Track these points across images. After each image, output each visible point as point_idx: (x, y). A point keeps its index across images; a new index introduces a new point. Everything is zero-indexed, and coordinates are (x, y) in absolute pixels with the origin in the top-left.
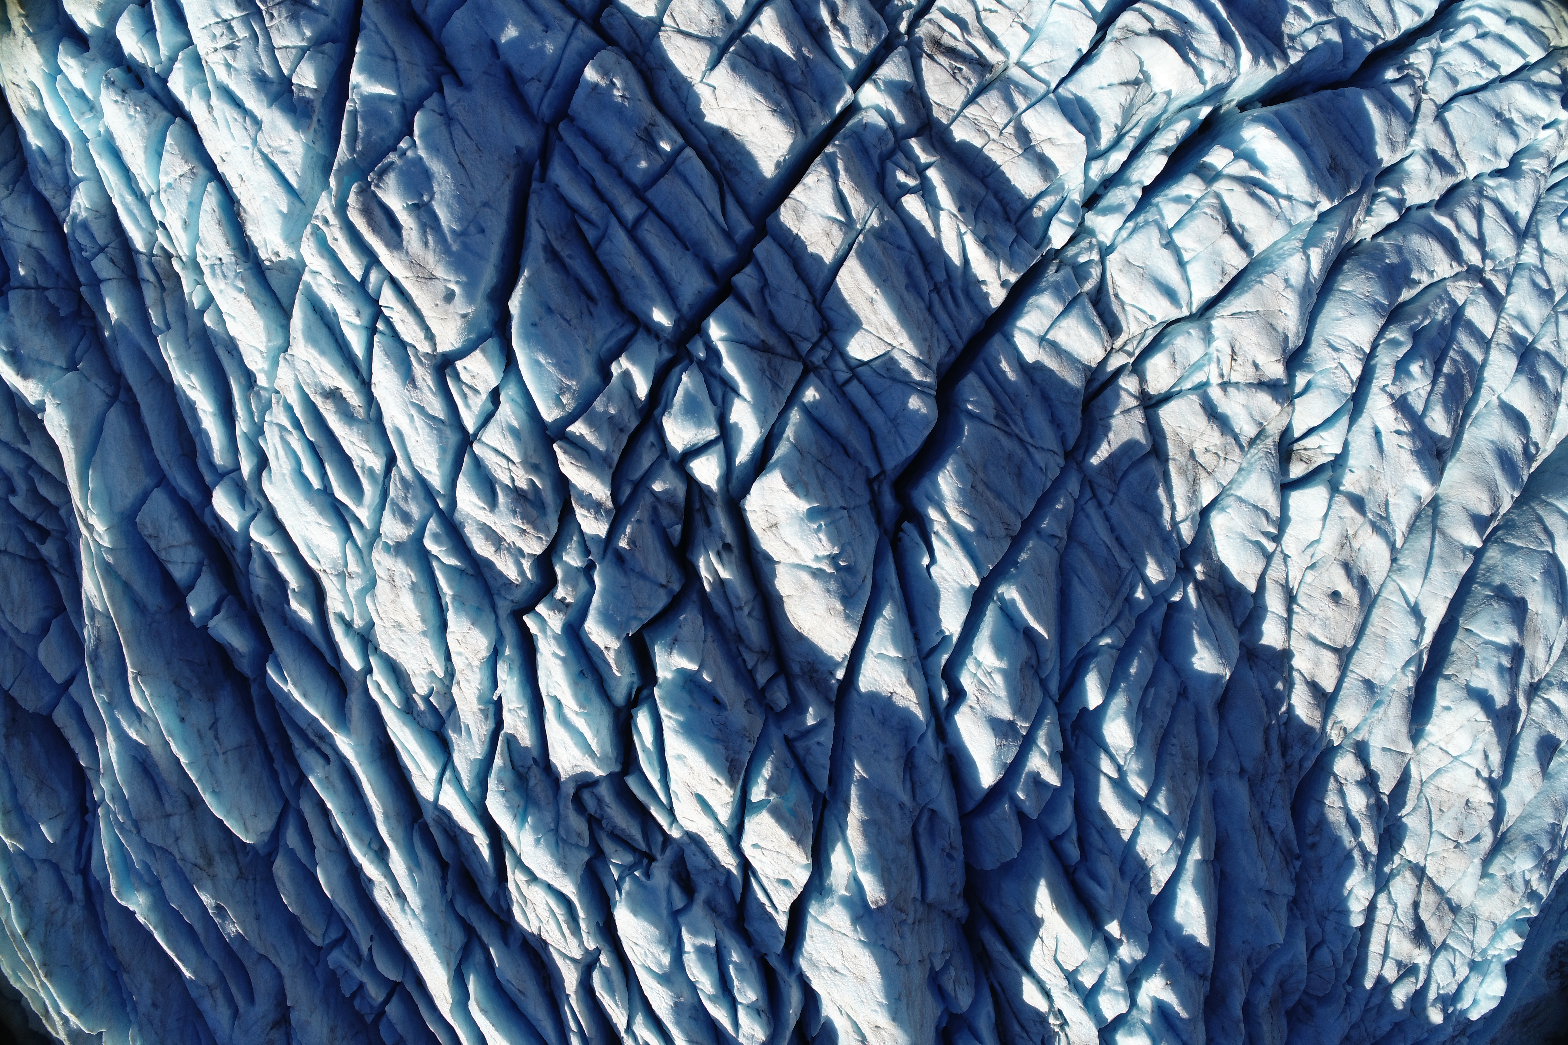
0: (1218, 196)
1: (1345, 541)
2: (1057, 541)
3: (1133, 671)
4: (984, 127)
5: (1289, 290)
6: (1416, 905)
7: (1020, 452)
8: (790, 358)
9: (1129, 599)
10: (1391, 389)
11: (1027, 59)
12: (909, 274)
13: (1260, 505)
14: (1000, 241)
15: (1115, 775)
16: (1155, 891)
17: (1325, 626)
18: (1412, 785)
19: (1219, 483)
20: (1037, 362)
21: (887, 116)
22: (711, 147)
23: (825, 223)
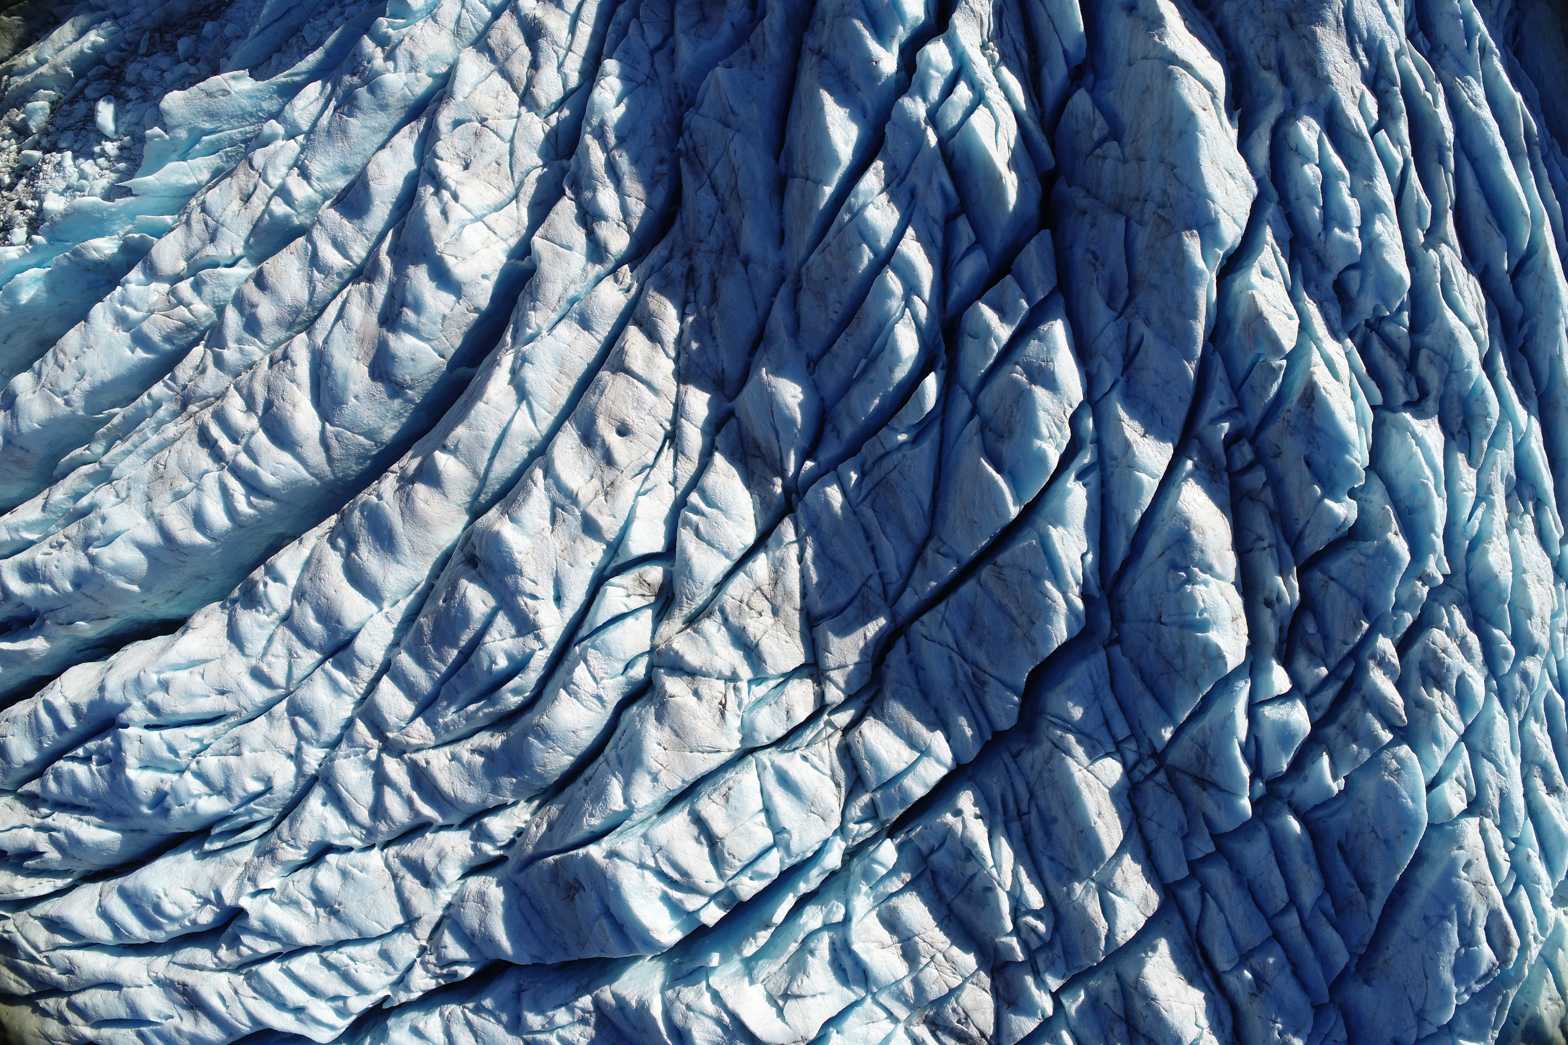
0: (721, 876)
1: (609, 490)
2: (942, 550)
3: (877, 401)
4: (947, 965)
5: (654, 770)
6: (535, 65)
7: (969, 646)
8: (1179, 769)
9: (863, 475)
10: (537, 645)
11: (888, 1026)
12: (1048, 833)
13: (705, 545)
14: (953, 855)
15: (916, 298)
16: (879, 164)
17: (639, 403)
18: (529, 199)
19: (751, 577)
20: (933, 731)
21: (1041, 984)
22: (1200, 969)
23: (1127, 892)
